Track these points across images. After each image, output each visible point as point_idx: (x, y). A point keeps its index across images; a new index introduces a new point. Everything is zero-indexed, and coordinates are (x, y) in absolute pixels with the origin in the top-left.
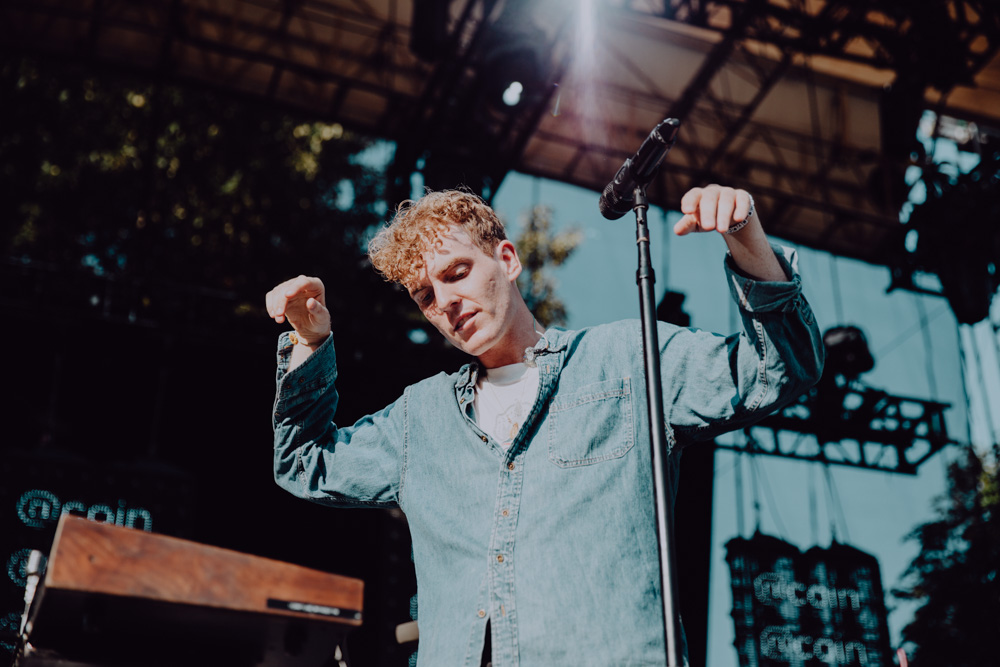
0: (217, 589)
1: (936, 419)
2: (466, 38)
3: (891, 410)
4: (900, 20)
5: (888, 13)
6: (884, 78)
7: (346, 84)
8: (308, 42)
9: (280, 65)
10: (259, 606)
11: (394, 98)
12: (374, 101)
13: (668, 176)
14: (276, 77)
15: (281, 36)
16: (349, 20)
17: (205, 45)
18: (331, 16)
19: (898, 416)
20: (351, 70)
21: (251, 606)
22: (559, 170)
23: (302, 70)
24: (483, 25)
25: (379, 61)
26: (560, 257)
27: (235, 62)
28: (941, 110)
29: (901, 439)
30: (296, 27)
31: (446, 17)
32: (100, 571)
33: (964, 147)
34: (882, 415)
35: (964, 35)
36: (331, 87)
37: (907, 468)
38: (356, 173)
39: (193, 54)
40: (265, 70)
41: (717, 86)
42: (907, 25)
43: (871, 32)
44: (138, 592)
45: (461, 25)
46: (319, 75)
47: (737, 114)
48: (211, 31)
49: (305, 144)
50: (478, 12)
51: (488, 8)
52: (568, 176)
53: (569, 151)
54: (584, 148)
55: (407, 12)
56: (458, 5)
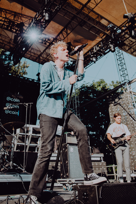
2: (19, 43)
7: (5, 45)
11: (11, 47)
12: (8, 47)
16: (6, 38)
18: (5, 37)
20: (6, 43)
24: (21, 41)
25: (9, 43)
26: (27, 67)
31: (18, 39)
33: (71, 61)
36: (4, 45)
38: (5, 55)
45: (19, 41)
47: (48, 54)
50: (21, 40)
51: (22, 39)
52: (29, 59)
53: (30, 56)
54: (31, 56)
55: (13, 38)
56: (19, 38)
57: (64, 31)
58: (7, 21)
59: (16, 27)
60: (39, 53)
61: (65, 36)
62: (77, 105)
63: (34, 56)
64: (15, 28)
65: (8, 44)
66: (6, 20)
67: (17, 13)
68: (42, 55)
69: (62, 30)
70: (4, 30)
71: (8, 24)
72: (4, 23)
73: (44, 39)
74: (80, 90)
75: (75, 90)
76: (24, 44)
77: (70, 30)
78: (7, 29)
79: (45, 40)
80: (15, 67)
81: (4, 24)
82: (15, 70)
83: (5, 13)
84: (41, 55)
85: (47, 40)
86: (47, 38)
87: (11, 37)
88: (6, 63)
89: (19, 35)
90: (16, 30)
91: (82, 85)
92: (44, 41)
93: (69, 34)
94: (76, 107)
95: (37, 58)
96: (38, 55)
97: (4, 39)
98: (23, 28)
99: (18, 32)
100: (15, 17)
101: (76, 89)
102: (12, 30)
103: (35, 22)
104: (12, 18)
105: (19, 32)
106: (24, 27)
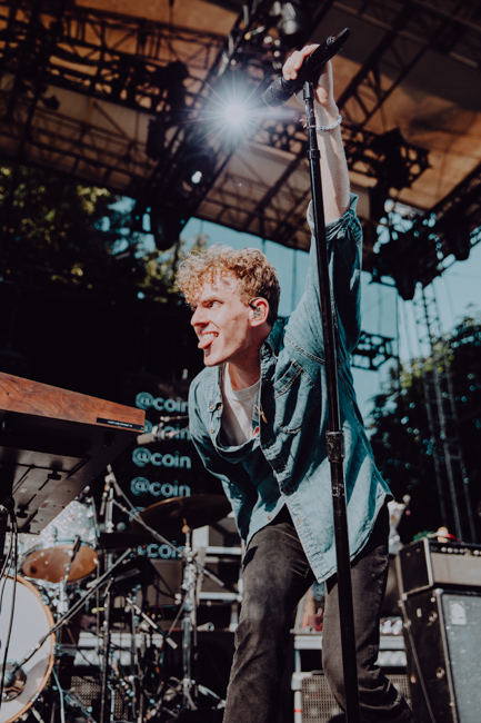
0: (71, 412)
1: (387, 345)
2: (174, 150)
3: (367, 340)
4: (380, 155)
5: (375, 151)
6: (372, 182)
7: (111, 169)
8: (93, 148)
9: (79, 158)
10: (94, 422)
11: (134, 177)
12: (125, 178)
13: (266, 223)
14: (76, 164)
15: (79, 144)
17: (41, 146)
18: (105, 135)
19: (371, 344)
20: (114, 162)
21: (88, 422)
22: (213, 217)
23: (89, 161)
24: (183, 144)
25: (127, 159)
27: (56, 155)
28: (396, 200)
29: (371, 354)
30: (87, 140)
31: (164, 139)
32: (13, 400)
33: (405, 218)
34: (363, 342)
35: (408, 164)
36: (103, 170)
37: (373, 368)
38: (111, 214)
39: (35, 150)
40: (71, 160)
41: (292, 180)
42: (382, 158)
43: (366, 160)
44: (32, 413)
45: (172, 143)
46: (97, 164)
47: (300, 195)
48: (44, 139)
49: (88, 197)
50: (181, 136)
51: (186, 135)
52: (217, 221)
53: (219, 208)
54: (226, 207)
55: (143, 136)
56: (170, 134)
57: (365, 81)
58: (114, 62)
59: (153, 84)
60: (259, 194)
61: (370, 105)
62: (447, 412)
63: (238, 210)
64: (149, 91)
65: (123, 166)
66: (108, 58)
67: (151, 22)
68: (274, 202)
69: (357, 81)
70: (100, 103)
71: (117, 76)
72: (99, 71)
73: (280, 129)
74: (455, 345)
75: (432, 344)
76: (195, 154)
77: (389, 76)
78: (113, 98)
79: (285, 133)
80: (160, 264)
81: (98, 78)
82: (159, 277)
83: (98, 28)
84: (266, 202)
85: (291, 130)
86: (292, 123)
87: (131, 134)
88: (116, 250)
89: (168, 119)
90: (155, 100)
91: (459, 322)
92: (281, 136)
93: (388, 93)
94: (442, 422)
95: (251, 216)
96: (254, 202)
97: (101, 144)
98: (184, 87)
99: (164, 107)
100: (141, 43)
101: (434, 340)
102: (138, 97)
103: (236, 50)
104: (131, 47)
105: (168, 108)
106: (187, 82)
